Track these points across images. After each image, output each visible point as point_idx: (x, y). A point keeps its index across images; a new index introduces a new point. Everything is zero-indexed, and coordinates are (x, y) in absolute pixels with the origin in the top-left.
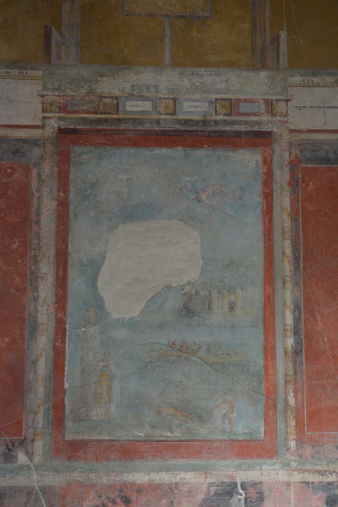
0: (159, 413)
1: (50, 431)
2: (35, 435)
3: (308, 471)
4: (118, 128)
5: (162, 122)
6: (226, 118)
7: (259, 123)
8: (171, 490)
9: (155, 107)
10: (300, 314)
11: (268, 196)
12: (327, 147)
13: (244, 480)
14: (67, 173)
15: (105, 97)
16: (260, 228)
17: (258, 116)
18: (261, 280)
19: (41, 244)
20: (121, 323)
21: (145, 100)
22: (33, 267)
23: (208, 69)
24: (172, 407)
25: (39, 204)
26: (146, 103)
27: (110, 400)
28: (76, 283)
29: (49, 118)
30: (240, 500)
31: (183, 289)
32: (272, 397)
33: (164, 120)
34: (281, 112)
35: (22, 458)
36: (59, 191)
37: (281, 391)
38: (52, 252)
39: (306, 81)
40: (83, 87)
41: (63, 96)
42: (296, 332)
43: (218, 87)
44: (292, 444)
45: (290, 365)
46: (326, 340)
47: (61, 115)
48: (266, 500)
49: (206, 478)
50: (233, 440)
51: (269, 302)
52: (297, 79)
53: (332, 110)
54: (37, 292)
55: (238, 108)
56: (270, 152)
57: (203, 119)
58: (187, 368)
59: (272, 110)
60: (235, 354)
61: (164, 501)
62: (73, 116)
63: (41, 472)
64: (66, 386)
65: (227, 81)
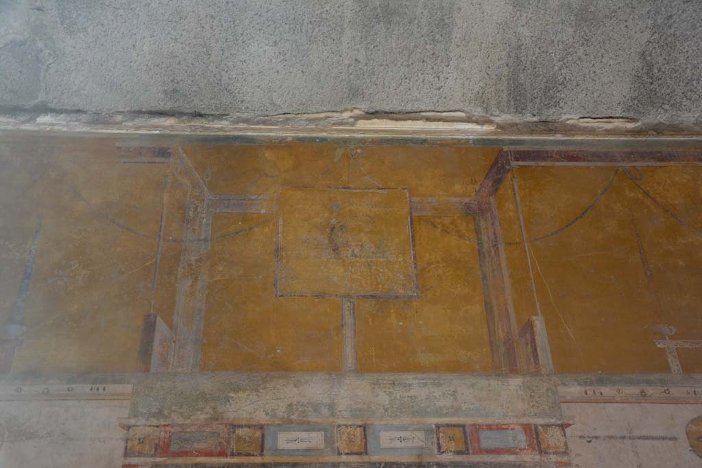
6: (459, 458)
9: (329, 441)
15: (241, 426)
17: (515, 453)
21: (313, 430)
23: (420, 376)
26: (314, 434)
29: (136, 466)
33: (346, 464)
34: (556, 447)
39: (590, 393)
40: (201, 410)
41: (165, 426)
43: (439, 404)
47: (158, 460)
52: (575, 390)
55: (478, 440)
57: (417, 461)
59: (539, 443)
62: (180, 461)
65: (454, 393)
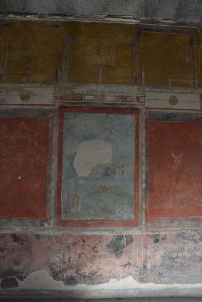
0: (95, 211)
1: (56, 216)
2: (51, 217)
3: (149, 231)
4: (81, 106)
5: (98, 104)
6: (122, 103)
7: (134, 105)
8: (100, 238)
9: (95, 98)
10: (148, 175)
11: (137, 132)
12: (158, 114)
13: (126, 234)
14: (63, 122)
15: (77, 94)
16: (134, 144)
17: (134, 102)
18: (134, 163)
19: (53, 148)
20: (82, 178)
21: (92, 96)
22: (50, 157)
23: (115, 85)
24: (101, 209)
25: (52, 134)
26: (92, 97)
27: (78, 206)
28: (65, 163)
29: (56, 102)
30: (124, 241)
31: (105, 166)
32: (137, 205)
33: (99, 103)
34: (142, 101)
35: (46, 225)
36: (60, 129)
37: (140, 203)
38: (57, 151)
39: (151, 90)
40: (69, 91)
41: (62, 94)
42: (146, 182)
43: (119, 91)
44: (144, 222)
45: (144, 194)
46: (157, 185)
47: (61, 101)
48: (134, 241)
49: (112, 234)
50: (122, 221)
51: (137, 171)
52: (148, 89)
53: (161, 101)
54: (51, 166)
55: (126, 99)
56: (138, 115)
57: (113, 103)
58: (106, 195)
59: (139, 100)
60: (124, 190)
61: (97, 241)
62: (65, 101)
63: (53, 230)
64: (62, 200)
65: (122, 89)
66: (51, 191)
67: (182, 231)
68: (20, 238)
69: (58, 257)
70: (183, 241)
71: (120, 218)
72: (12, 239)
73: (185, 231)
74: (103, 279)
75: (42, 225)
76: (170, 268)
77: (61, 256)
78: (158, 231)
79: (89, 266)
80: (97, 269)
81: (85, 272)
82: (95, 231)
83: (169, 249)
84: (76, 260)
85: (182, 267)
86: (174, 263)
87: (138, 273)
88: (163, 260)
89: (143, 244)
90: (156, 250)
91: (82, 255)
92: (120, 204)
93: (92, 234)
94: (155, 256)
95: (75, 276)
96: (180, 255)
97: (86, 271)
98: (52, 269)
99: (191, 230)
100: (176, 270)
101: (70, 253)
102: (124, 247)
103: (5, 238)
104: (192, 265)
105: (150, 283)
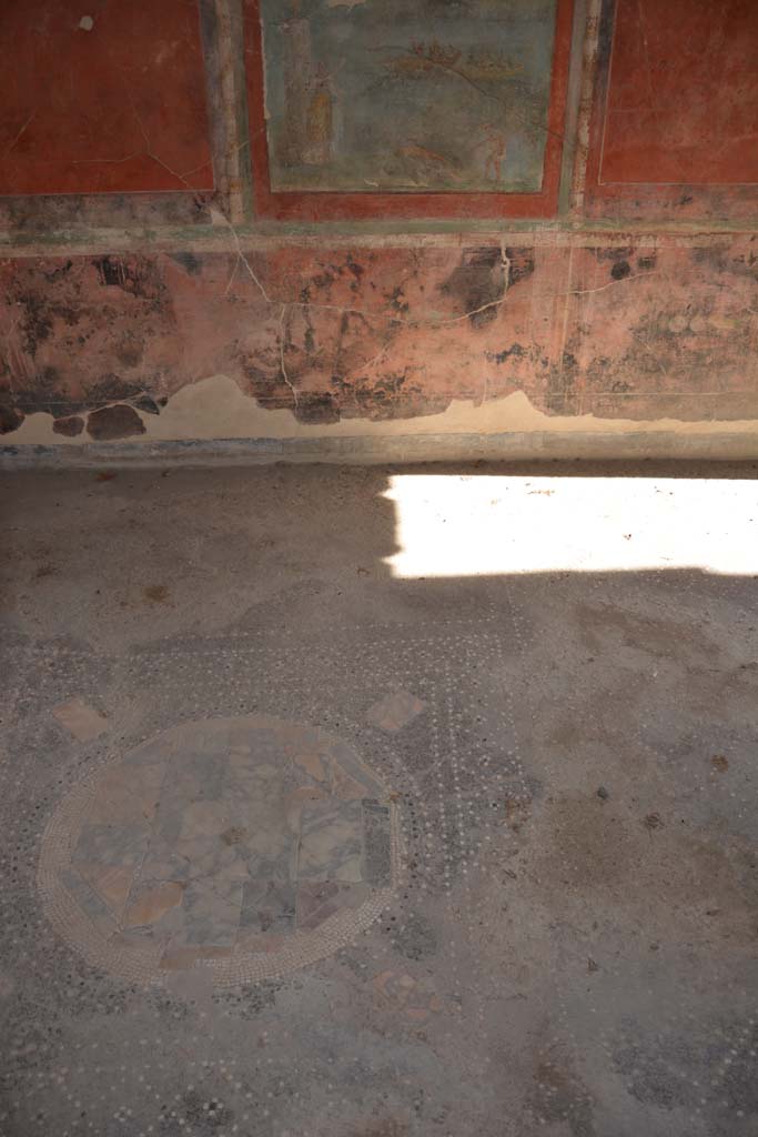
0: (398, 154)
1: (250, 180)
2: (231, 185)
3: (595, 234)
8: (415, 258)
13: (511, 245)
20: (342, 14)
24: (417, 146)
27: (330, 136)
30: (503, 270)
32: (559, 132)
35: (216, 217)
37: (571, 125)
42: (604, 30)
44: (579, 198)
45: (589, 83)
46: (646, 43)
48: (537, 270)
49: (461, 242)
50: (499, 193)
58: (439, 87)
60: (510, 65)
61: (405, 271)
63: (246, 236)
64: (267, 116)
66: (221, 78)
67: (716, 240)
68: (126, 269)
69: (268, 330)
70: (716, 274)
71: (491, 182)
72: (97, 275)
73: (730, 237)
74: (427, 400)
75: (199, 215)
76: (656, 368)
77: (278, 325)
78: (629, 235)
79: (378, 358)
80: (406, 368)
81: (366, 379)
82: (397, 234)
83: (662, 302)
84: (332, 338)
85: (696, 365)
86: (675, 352)
87: (545, 382)
88: (637, 340)
89: (570, 282)
90: (614, 303)
91: (351, 322)
92: (492, 126)
93: (385, 245)
94: (608, 324)
95: (331, 393)
96: (698, 324)
97: (369, 373)
98: (250, 372)
99: (750, 237)
100: (675, 375)
101: (310, 314)
102: (500, 291)
103: (73, 273)
104: (734, 362)
105: (583, 414)
